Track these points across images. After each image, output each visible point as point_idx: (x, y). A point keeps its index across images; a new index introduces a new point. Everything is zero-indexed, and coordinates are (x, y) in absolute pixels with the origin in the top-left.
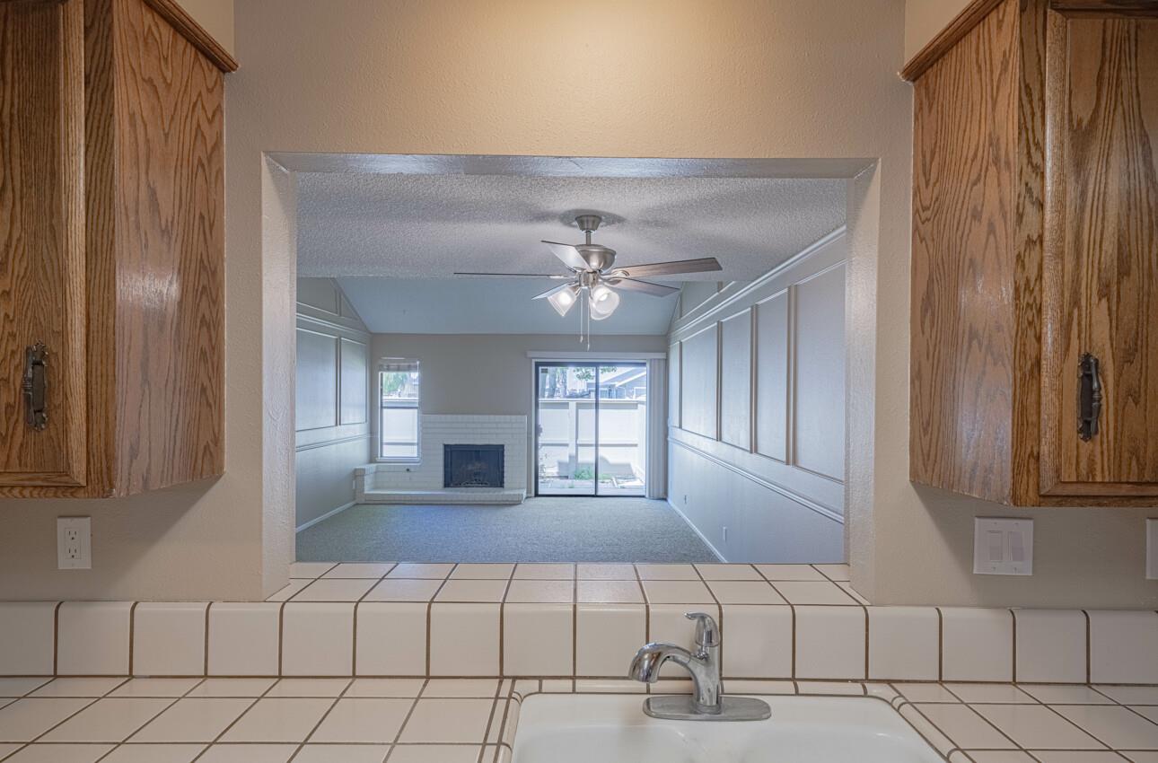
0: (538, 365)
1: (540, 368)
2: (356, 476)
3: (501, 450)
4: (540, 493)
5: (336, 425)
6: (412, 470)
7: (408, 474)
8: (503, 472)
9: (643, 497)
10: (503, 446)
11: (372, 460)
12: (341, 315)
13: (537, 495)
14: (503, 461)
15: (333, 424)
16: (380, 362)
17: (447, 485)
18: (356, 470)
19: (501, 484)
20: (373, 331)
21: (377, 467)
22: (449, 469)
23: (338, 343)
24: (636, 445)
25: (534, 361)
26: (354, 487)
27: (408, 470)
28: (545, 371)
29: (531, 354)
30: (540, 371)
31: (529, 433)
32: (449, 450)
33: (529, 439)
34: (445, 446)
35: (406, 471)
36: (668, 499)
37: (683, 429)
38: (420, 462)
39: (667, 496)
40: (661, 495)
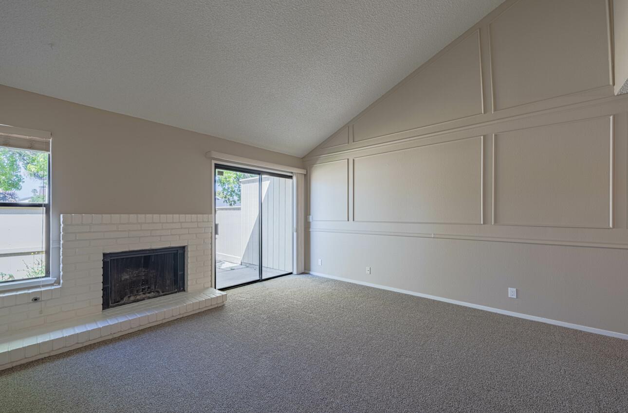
1: (217, 170)
3: (180, 252)
6: (43, 297)
7: (37, 304)
9: (291, 274)
17: (105, 306)
25: (213, 163)
27: (35, 300)
30: (217, 173)
34: (105, 255)
35: (31, 301)
36: (311, 273)
37: (357, 221)
38: (59, 284)
39: (310, 270)
40: (303, 271)
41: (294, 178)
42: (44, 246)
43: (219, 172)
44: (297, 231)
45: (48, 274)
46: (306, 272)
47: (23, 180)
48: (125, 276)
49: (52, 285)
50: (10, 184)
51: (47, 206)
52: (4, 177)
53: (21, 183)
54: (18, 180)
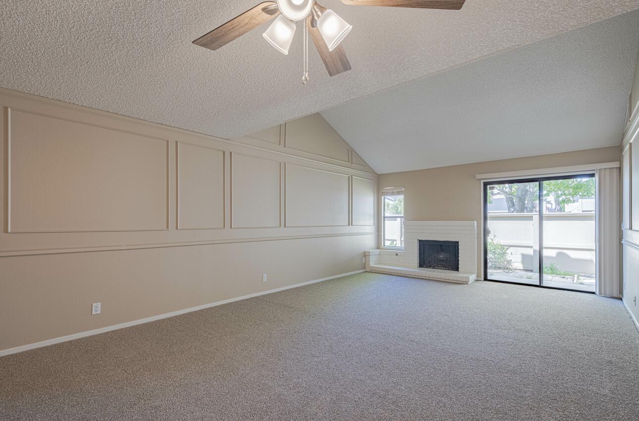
0: (486, 184)
1: (488, 186)
2: (366, 255)
3: (457, 245)
4: (488, 278)
5: (349, 225)
6: (398, 254)
8: (458, 260)
9: (594, 293)
10: (458, 243)
11: (378, 247)
12: (352, 163)
13: (486, 279)
14: (459, 253)
15: (347, 224)
16: (383, 191)
17: (421, 266)
18: (365, 252)
19: (457, 269)
20: (379, 173)
21: (380, 252)
22: (422, 256)
23: (350, 180)
25: (482, 182)
26: (364, 262)
28: (492, 188)
29: (479, 176)
30: (488, 189)
31: (479, 234)
32: (421, 243)
33: (479, 238)
34: (420, 241)
35: (395, 254)
36: (623, 299)
38: (404, 250)
39: (623, 296)
40: (615, 294)
41: (597, 176)
46: (621, 297)
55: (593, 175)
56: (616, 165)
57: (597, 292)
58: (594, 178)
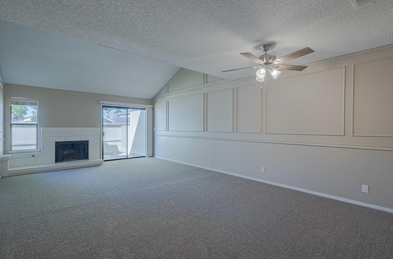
0: (103, 107)
3: (86, 143)
6: (36, 155)
7: (34, 158)
8: (88, 153)
10: (88, 141)
11: (5, 153)
14: (89, 148)
17: (56, 161)
19: (87, 158)
22: (58, 154)
24: (120, 141)
25: (102, 105)
27: (33, 156)
29: (101, 102)
33: (100, 137)
34: (56, 142)
35: (32, 156)
36: (155, 156)
37: (170, 131)
38: (41, 151)
39: (154, 155)
40: (151, 156)
41: (146, 110)
42: (36, 142)
43: (105, 109)
44: (147, 136)
45: (37, 149)
46: (153, 156)
47: (28, 110)
48: (65, 152)
49: (38, 152)
50: (21, 111)
51: (37, 125)
52: (18, 108)
53: (26, 111)
54: (25, 109)
55: (145, 109)
56: (152, 106)
57: (146, 156)
58: (145, 111)
